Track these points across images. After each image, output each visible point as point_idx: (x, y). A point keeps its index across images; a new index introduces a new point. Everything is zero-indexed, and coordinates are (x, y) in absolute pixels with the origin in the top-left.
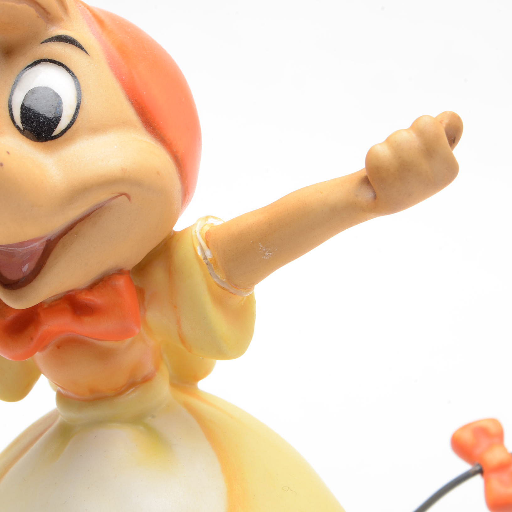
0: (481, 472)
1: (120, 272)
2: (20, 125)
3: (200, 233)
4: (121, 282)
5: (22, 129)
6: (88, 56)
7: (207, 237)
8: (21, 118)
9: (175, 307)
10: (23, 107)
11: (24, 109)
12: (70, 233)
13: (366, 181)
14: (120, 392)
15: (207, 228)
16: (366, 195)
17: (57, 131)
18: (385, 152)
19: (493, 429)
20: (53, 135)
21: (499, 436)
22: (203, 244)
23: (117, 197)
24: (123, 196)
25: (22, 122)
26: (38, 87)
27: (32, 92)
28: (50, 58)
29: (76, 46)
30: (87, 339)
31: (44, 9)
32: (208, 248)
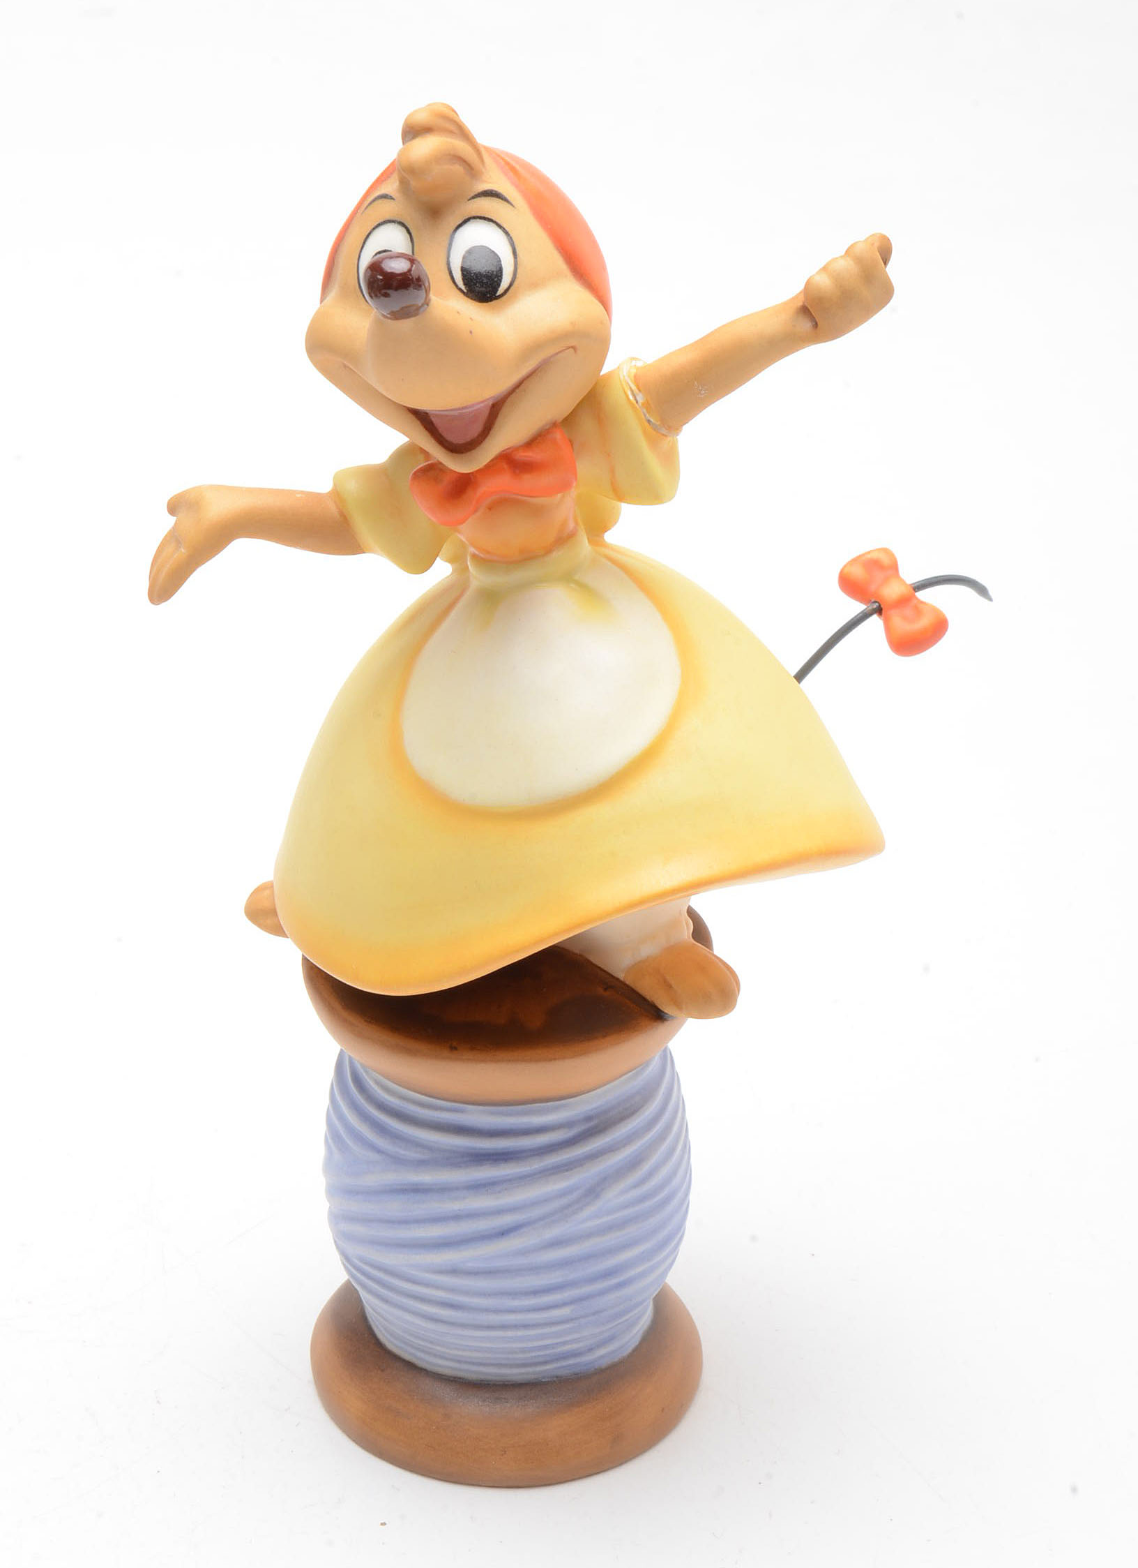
0: (879, 611)
1: (554, 425)
2: (463, 287)
3: (629, 376)
4: (558, 435)
5: (465, 291)
6: (513, 209)
7: (636, 379)
8: (463, 280)
9: (609, 455)
10: (463, 269)
11: (465, 272)
12: (517, 391)
13: (805, 311)
14: (548, 551)
15: (634, 371)
16: (806, 325)
17: (500, 291)
18: (824, 282)
19: (885, 560)
20: (498, 294)
21: (894, 567)
22: (634, 387)
23: (563, 351)
24: (570, 349)
25: (465, 284)
26: (474, 247)
27: (470, 252)
28: (479, 215)
29: (502, 199)
30: (520, 497)
31: (469, 165)
32: (640, 391)
